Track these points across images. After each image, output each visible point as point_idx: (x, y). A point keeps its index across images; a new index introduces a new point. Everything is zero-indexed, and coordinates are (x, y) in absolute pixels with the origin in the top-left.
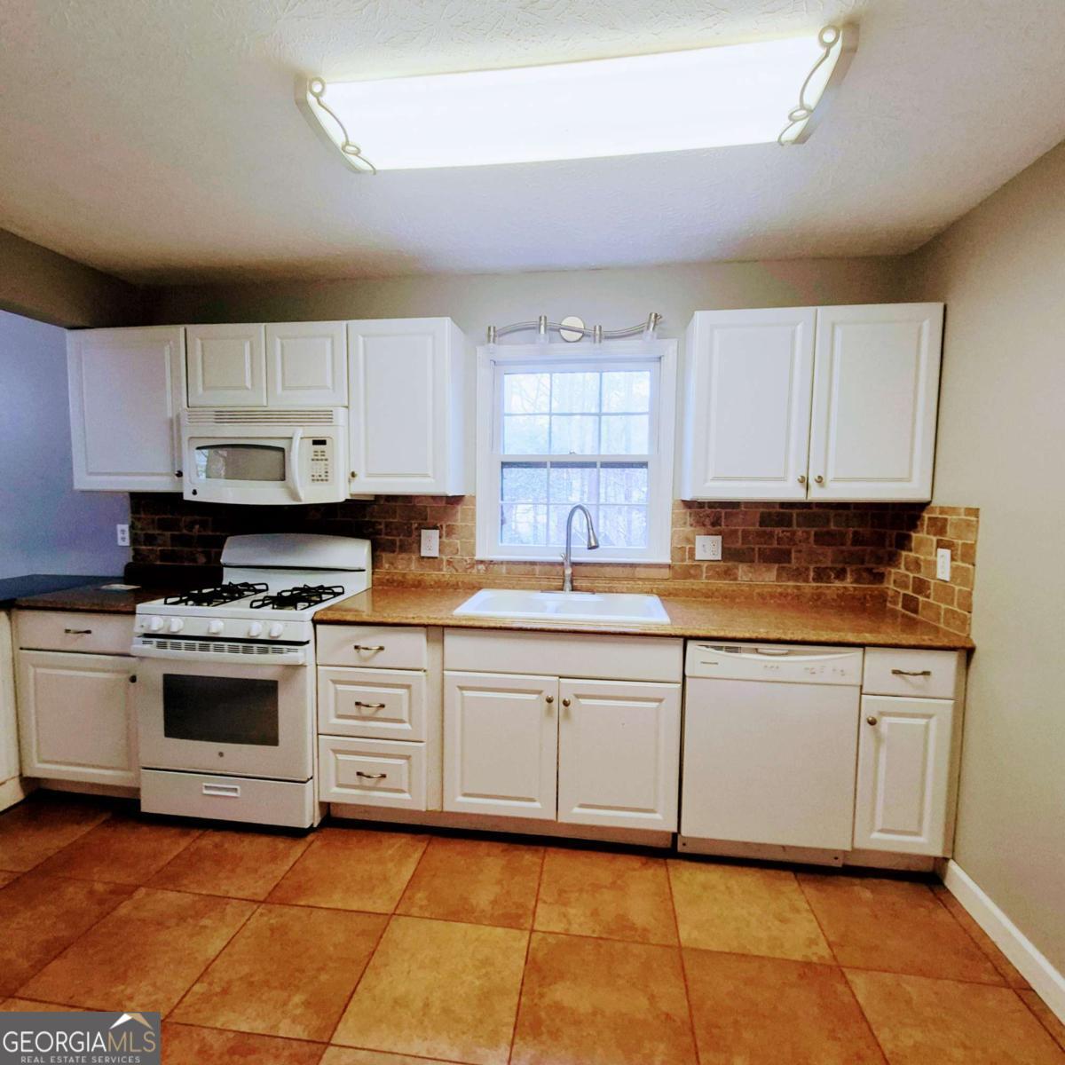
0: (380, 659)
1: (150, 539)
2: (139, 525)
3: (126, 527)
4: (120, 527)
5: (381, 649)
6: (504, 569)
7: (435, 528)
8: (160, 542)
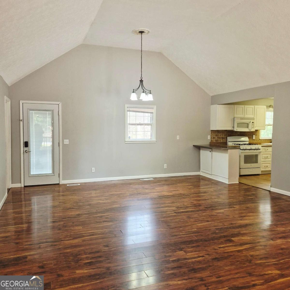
0: (268, 151)
1: (214, 138)
2: (212, 135)
3: (210, 136)
4: (209, 136)
5: (268, 149)
6: (263, 140)
7: (254, 135)
8: (215, 138)
